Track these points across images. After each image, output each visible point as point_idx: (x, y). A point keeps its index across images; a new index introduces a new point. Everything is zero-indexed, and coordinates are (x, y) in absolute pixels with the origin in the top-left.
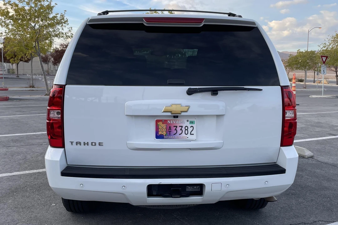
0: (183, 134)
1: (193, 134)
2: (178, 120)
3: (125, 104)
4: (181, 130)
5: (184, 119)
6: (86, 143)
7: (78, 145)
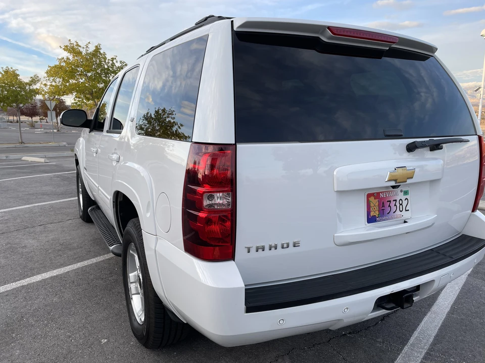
0: (398, 212)
1: (408, 210)
2: (392, 191)
3: (335, 173)
4: (395, 205)
5: (399, 189)
6: (273, 245)
7: (260, 250)
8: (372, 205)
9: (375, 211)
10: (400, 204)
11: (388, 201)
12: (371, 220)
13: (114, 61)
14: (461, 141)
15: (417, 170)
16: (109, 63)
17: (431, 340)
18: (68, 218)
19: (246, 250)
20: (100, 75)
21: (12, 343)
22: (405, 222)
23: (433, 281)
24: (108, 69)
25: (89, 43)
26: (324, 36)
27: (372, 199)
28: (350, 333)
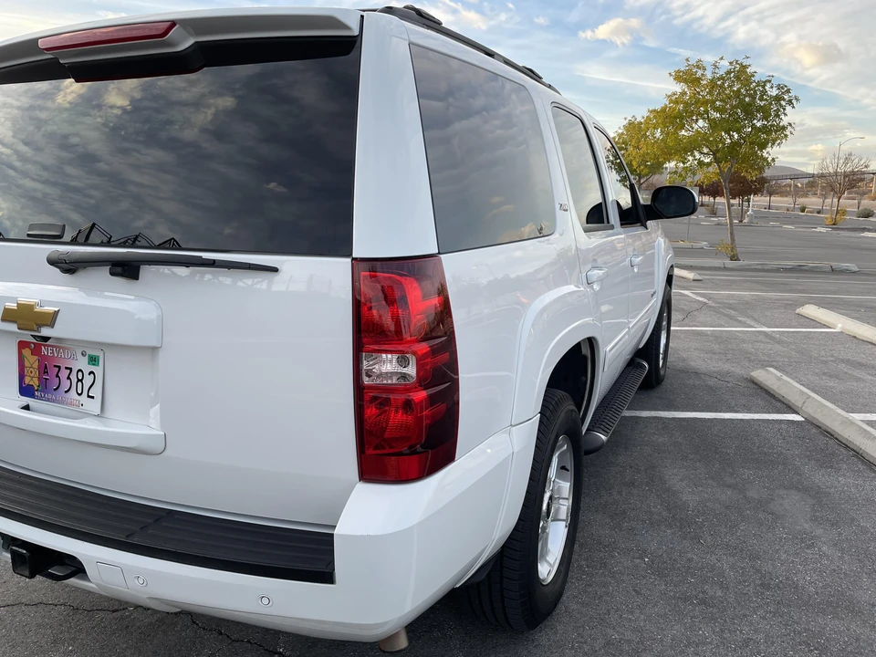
0: (73, 393)
1: (93, 397)
2: (64, 349)
4: (69, 378)
5: (77, 348)
8: (27, 364)
9: (32, 377)
10: (79, 380)
11: (55, 366)
12: (26, 390)
27: (27, 352)
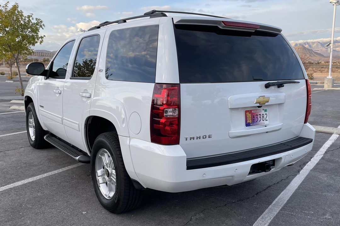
0: (262, 121)
1: (267, 120)
2: (258, 110)
3: (229, 99)
4: (260, 117)
5: (261, 108)
6: (199, 137)
7: (192, 139)
8: (248, 117)
9: (249, 120)
10: (263, 117)
11: (256, 115)
12: (248, 125)
13: (31, 18)
14: (295, 82)
15: (271, 98)
16: (25, 19)
17: (285, 202)
18: (20, 147)
19: (185, 139)
20: (17, 30)
21: (22, 217)
22: (266, 126)
23: (281, 158)
24: (25, 25)
25: (8, 2)
26: (220, 26)
27: (248, 113)
28: (237, 201)
